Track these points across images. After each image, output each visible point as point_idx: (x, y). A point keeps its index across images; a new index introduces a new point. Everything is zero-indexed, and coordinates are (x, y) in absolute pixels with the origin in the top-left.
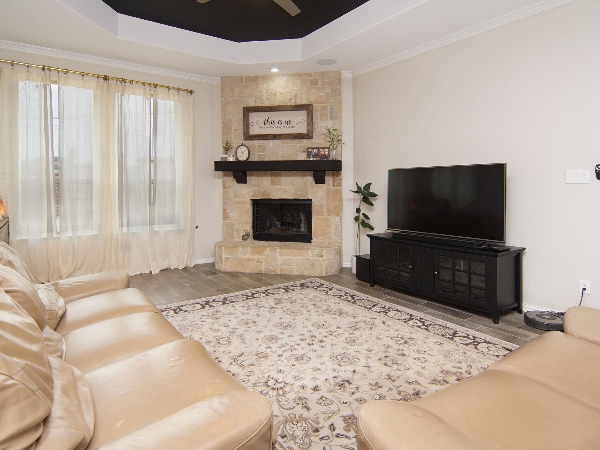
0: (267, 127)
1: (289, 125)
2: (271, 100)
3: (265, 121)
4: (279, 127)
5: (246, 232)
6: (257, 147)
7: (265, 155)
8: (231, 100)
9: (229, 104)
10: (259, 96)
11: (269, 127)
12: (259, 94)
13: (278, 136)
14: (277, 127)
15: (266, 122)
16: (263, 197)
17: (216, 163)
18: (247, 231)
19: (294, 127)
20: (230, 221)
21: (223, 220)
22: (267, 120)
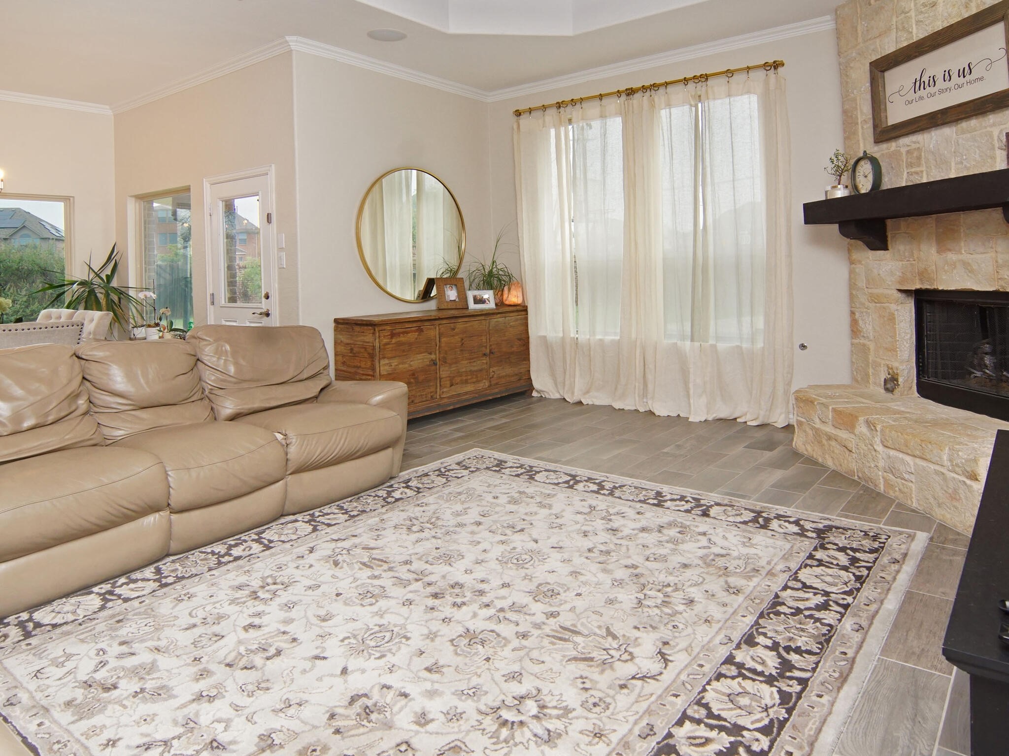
0: (921, 98)
1: (968, 77)
2: (927, 23)
3: (915, 83)
4: (946, 90)
5: (890, 371)
6: (904, 153)
7: (922, 172)
8: (854, 54)
9: (852, 65)
10: (903, 23)
11: (925, 97)
12: (903, 15)
13: (939, 116)
14: (941, 91)
15: (919, 85)
16: (923, 284)
17: (808, 207)
18: (892, 369)
19: (981, 79)
20: (862, 341)
21: (852, 338)
22: (918, 79)
